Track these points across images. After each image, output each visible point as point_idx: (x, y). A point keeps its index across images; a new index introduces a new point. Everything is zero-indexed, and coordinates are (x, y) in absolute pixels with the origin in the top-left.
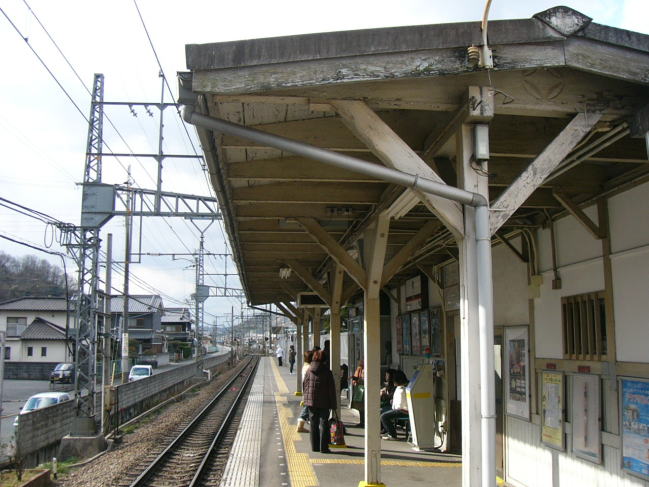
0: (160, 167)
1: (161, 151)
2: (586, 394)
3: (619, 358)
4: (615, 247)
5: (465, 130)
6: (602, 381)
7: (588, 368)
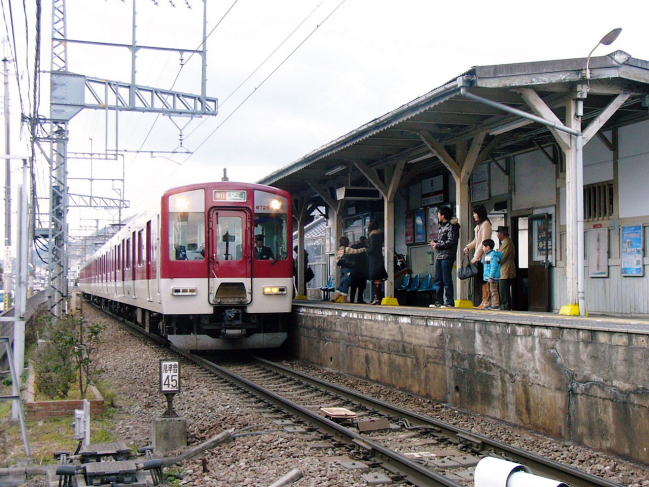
0: (134, 57)
1: (134, 41)
2: (598, 240)
3: (621, 216)
4: (620, 154)
5: (573, 104)
6: (609, 231)
7: (601, 225)
